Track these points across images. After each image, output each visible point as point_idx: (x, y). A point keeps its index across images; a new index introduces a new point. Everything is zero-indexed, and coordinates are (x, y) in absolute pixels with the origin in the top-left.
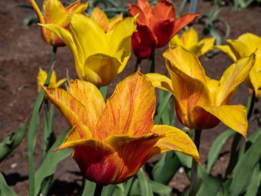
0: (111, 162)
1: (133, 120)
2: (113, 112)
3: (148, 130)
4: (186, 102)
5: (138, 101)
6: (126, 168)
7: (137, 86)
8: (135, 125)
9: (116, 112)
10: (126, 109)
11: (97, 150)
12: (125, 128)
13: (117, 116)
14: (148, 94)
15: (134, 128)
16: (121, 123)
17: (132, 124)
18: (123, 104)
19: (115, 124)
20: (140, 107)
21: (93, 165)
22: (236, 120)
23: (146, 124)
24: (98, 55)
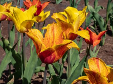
0: (54, 55)
1: (55, 40)
2: (47, 38)
3: (61, 42)
4: (65, 32)
5: (56, 33)
6: (58, 56)
7: (54, 28)
8: (56, 41)
9: (48, 38)
10: (52, 36)
11: (50, 51)
12: (52, 43)
13: (49, 40)
14: (59, 30)
15: (56, 43)
16: (51, 42)
17: (55, 41)
18: (50, 35)
19: (48, 42)
20: (57, 35)
21: (47, 57)
22: (85, 35)
23: (60, 40)
24: (27, 20)
